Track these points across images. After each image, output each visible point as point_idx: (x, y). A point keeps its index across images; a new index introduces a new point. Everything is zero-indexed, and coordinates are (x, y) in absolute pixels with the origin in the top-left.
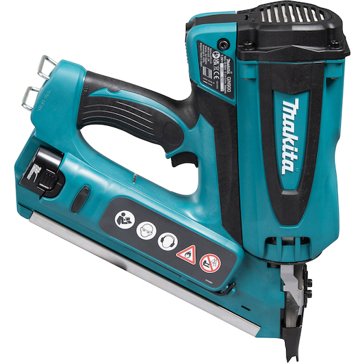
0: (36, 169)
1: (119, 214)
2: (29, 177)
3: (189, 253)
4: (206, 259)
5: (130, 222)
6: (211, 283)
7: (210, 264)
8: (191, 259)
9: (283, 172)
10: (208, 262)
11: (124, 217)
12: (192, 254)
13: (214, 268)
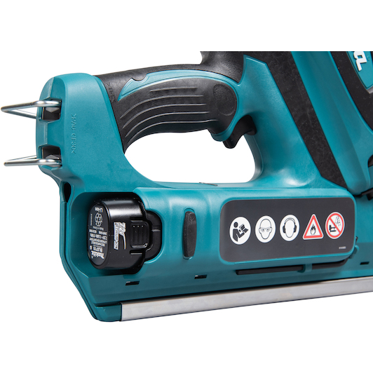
0: (120, 229)
1: (232, 227)
2: (116, 246)
3: (313, 228)
4: (330, 223)
5: (246, 230)
6: (344, 248)
7: (336, 227)
8: (317, 233)
9: (360, 68)
10: (333, 226)
11: (238, 228)
12: (316, 227)
13: (340, 228)
